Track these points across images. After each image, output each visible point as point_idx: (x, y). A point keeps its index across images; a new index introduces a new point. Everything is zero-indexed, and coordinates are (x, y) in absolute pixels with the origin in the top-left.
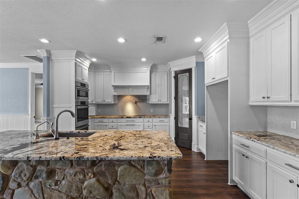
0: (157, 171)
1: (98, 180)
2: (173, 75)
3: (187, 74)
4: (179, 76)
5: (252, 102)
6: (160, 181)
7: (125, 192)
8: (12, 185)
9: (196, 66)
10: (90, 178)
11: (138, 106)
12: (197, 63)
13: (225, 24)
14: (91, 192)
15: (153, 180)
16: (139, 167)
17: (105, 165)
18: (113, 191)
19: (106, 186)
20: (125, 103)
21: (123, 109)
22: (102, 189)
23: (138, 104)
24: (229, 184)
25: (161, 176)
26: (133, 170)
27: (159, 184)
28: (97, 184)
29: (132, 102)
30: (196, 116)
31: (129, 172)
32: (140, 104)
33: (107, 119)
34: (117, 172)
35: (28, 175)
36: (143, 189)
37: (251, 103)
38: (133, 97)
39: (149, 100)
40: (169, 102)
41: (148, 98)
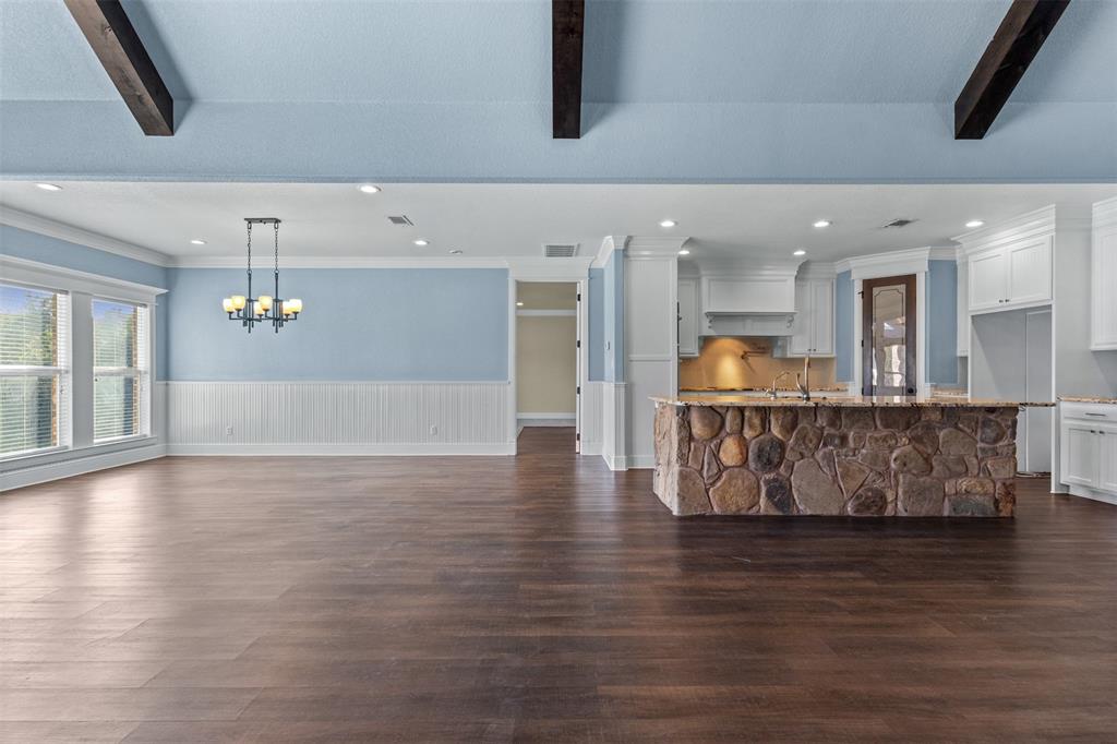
0: (998, 434)
1: (915, 448)
2: (858, 287)
3: (902, 288)
4: (876, 290)
5: (1097, 345)
6: (1000, 452)
7: (951, 465)
8: (789, 455)
9: (930, 270)
10: (904, 445)
11: (749, 364)
12: (931, 263)
13: (1054, 205)
14: (905, 465)
15: (990, 449)
16: (969, 431)
17: (923, 427)
18: (934, 464)
19: (925, 456)
20: (718, 356)
21: (712, 372)
22: (921, 460)
23: (751, 359)
24: (1053, 491)
25: (1001, 443)
26: (961, 434)
27: (997, 454)
28: (915, 452)
29: (736, 355)
30: (929, 384)
31: (956, 437)
32: (755, 361)
33: (695, 394)
34: (938, 437)
35: (814, 441)
36: (975, 461)
37: (1094, 347)
38: (737, 343)
39: (784, 348)
40: (834, 355)
41: (779, 343)
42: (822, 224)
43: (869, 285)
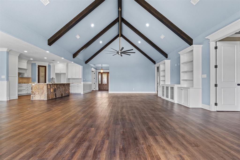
39: (23, 75)
40: (31, 77)
41: (22, 74)
42: (45, 58)
43: (39, 66)
